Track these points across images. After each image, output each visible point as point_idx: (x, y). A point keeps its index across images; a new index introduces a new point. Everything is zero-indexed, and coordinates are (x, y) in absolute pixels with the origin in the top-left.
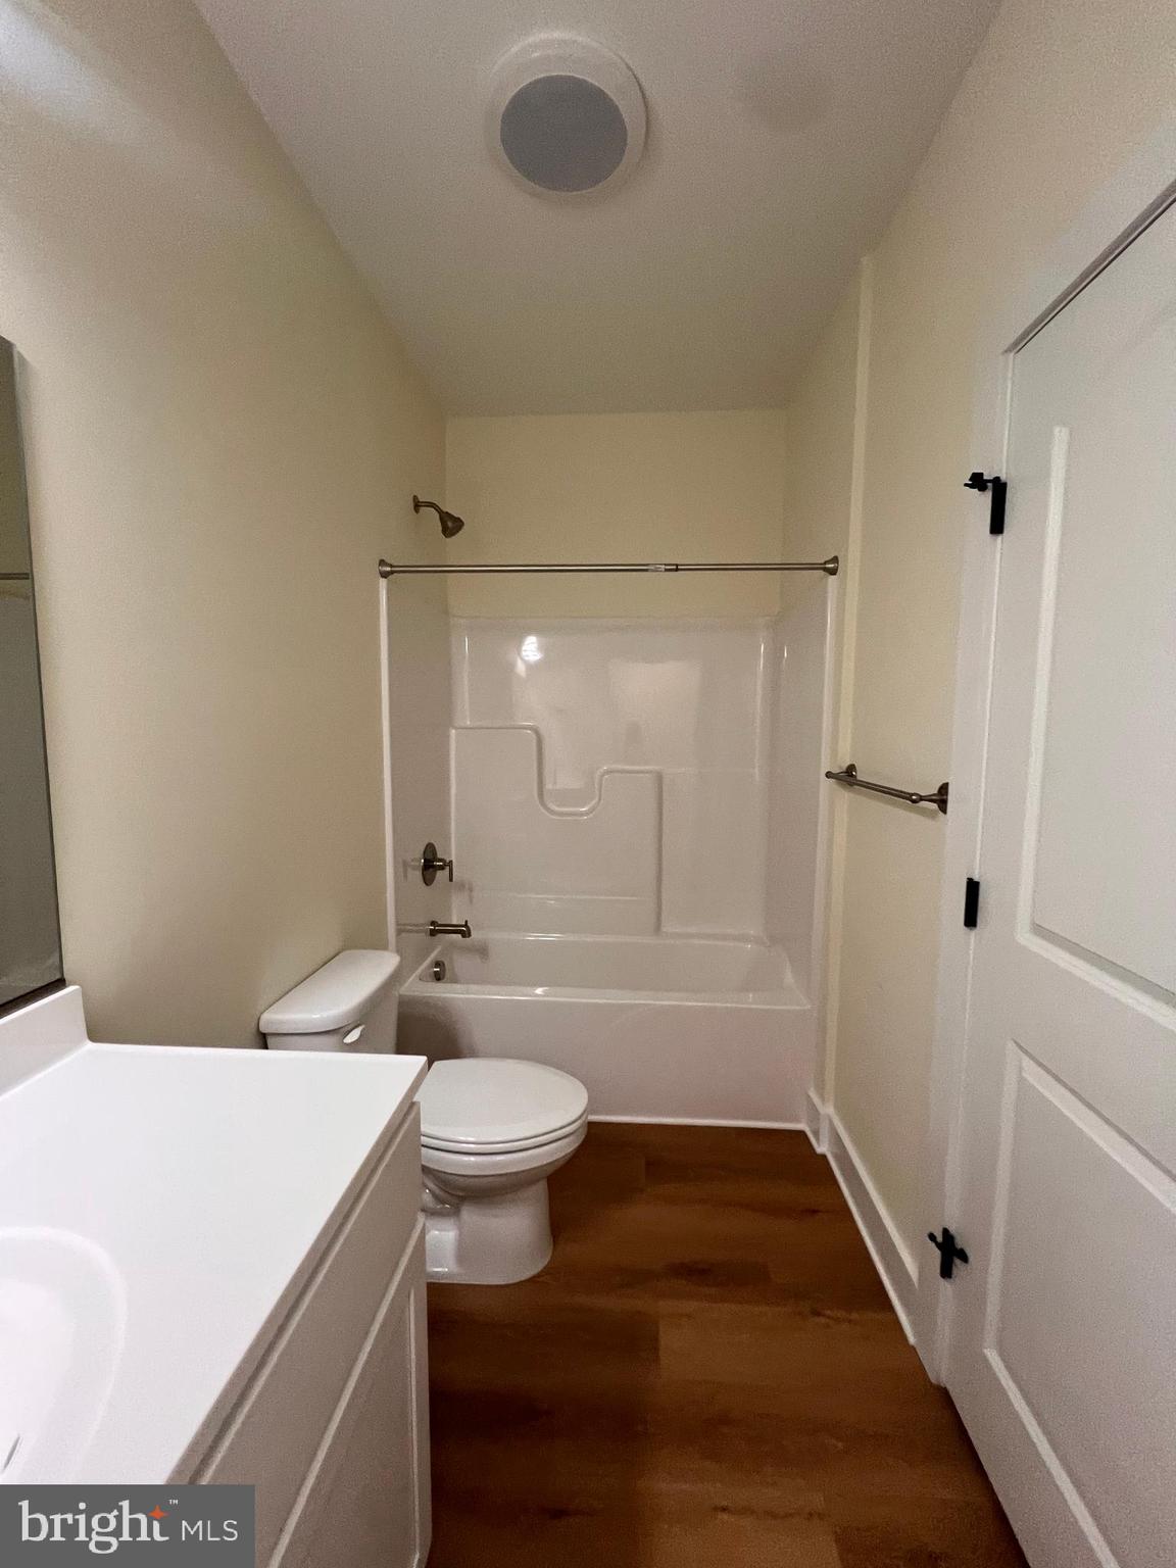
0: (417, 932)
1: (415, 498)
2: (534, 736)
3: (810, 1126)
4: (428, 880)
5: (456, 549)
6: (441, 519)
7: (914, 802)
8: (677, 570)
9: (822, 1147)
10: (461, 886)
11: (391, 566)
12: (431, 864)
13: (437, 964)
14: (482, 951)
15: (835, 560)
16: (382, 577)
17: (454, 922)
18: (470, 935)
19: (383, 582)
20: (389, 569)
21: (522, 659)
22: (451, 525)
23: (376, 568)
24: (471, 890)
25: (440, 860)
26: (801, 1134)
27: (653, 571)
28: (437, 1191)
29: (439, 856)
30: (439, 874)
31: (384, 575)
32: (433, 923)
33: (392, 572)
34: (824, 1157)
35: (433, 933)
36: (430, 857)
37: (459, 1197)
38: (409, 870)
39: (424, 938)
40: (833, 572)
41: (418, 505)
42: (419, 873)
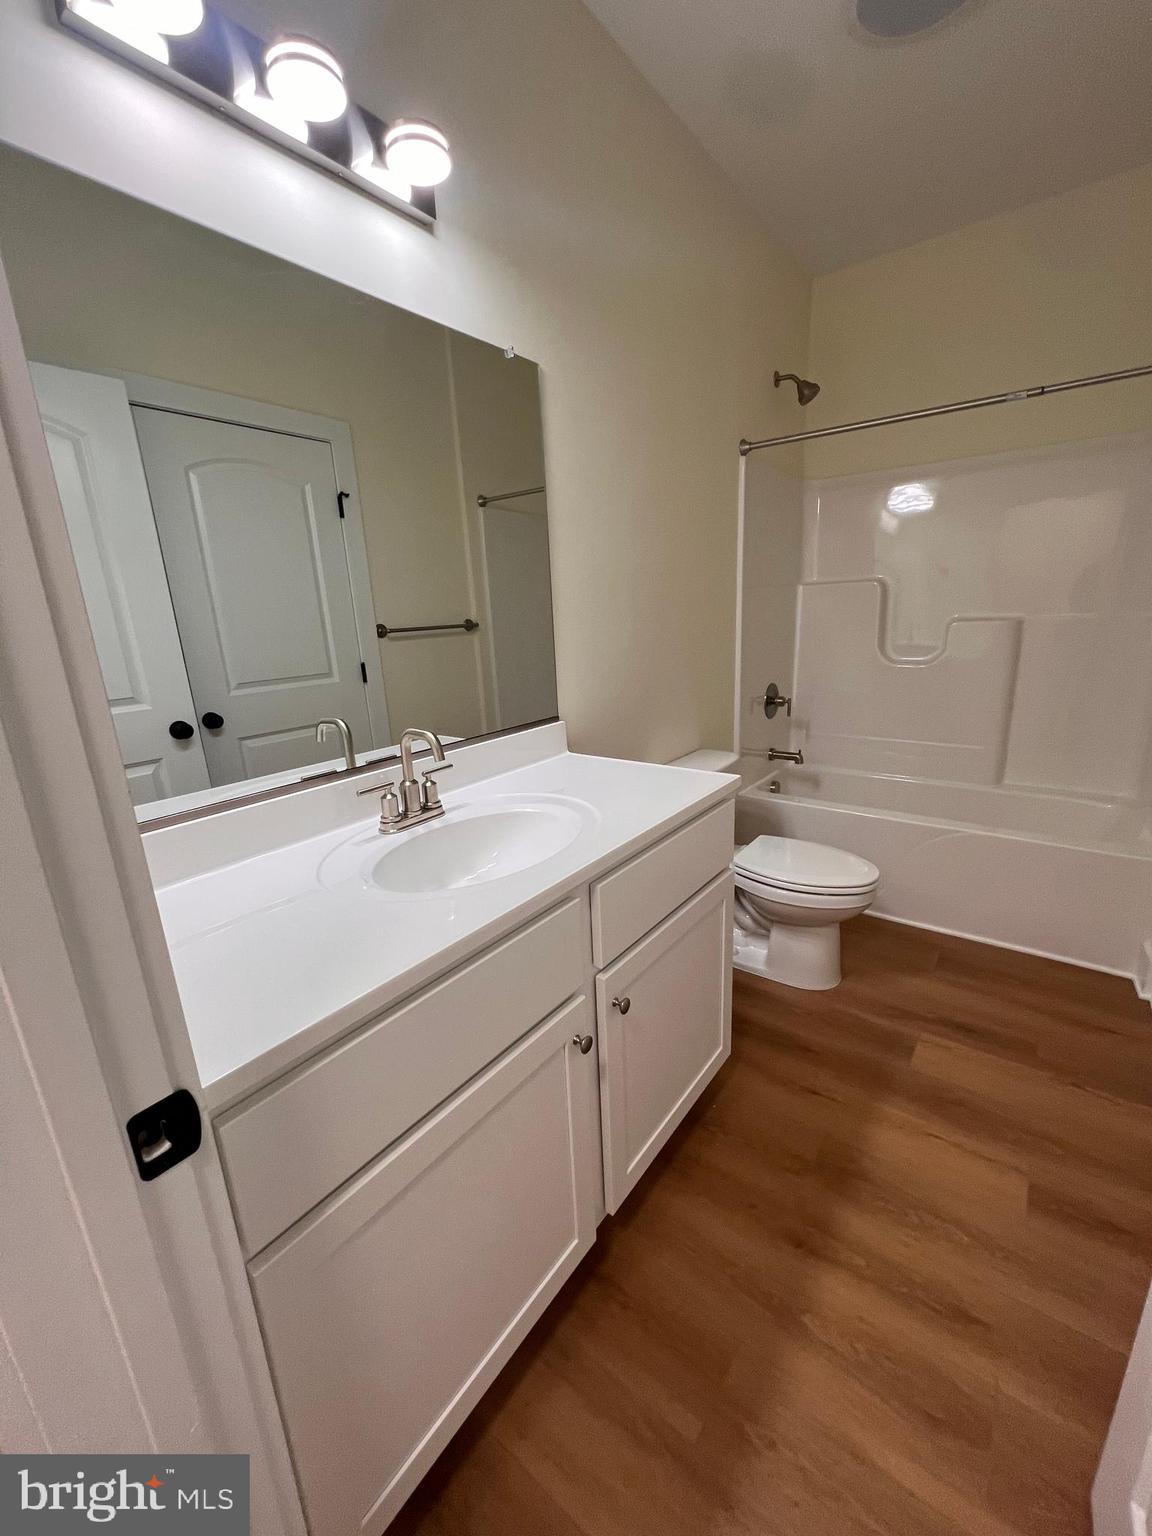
0: (758, 755)
1: (776, 373)
2: (879, 590)
4: (770, 715)
5: (816, 414)
6: (798, 388)
8: (1042, 393)
9: (1146, 995)
10: (799, 725)
11: (750, 444)
12: (773, 701)
13: (773, 783)
14: (814, 781)
16: (742, 455)
17: (792, 751)
18: (802, 763)
19: (743, 459)
20: (748, 447)
21: (888, 511)
22: (807, 391)
23: (736, 448)
24: (808, 729)
25: (780, 698)
26: (1130, 982)
27: (1011, 400)
28: (758, 917)
29: (781, 695)
30: (780, 709)
31: (744, 453)
32: (771, 750)
33: (751, 449)
34: (1146, 1003)
35: (771, 758)
36: (771, 695)
37: (772, 921)
38: (755, 704)
39: (764, 761)
41: (778, 379)
42: (762, 707)
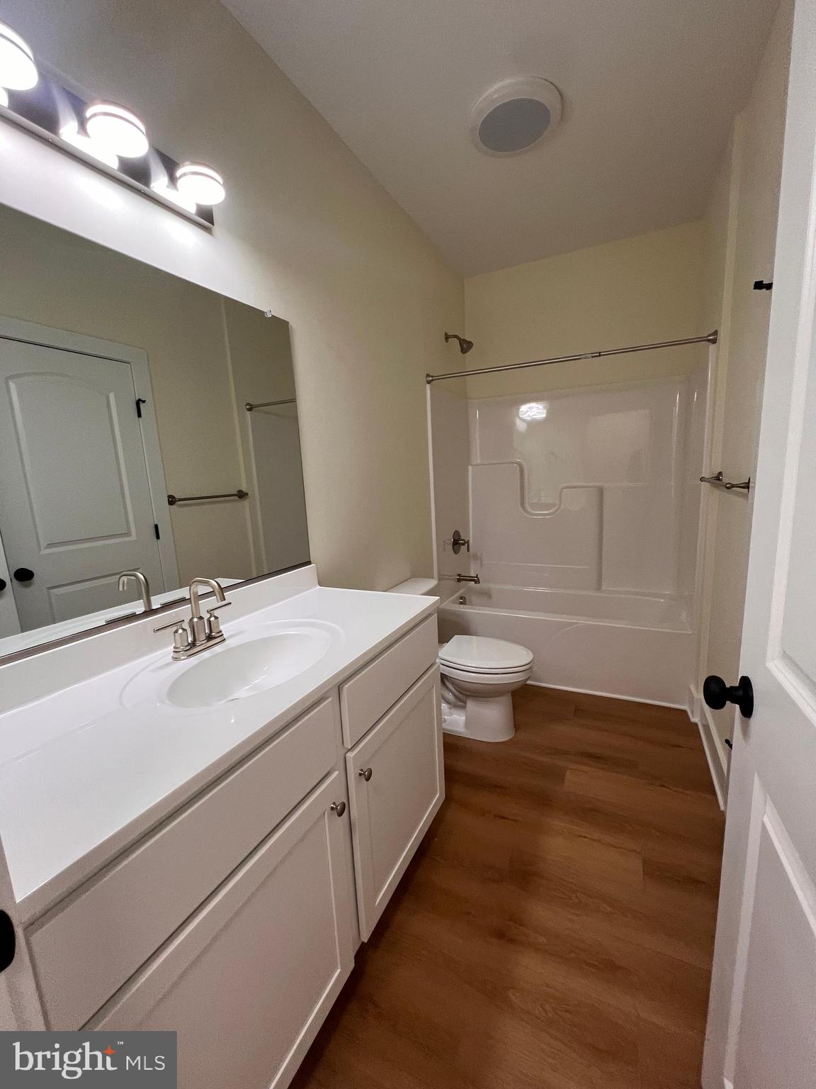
0: (450, 579)
1: (446, 334)
2: (518, 469)
3: (690, 708)
4: (456, 552)
5: (472, 360)
6: (460, 344)
7: (728, 488)
8: (600, 356)
9: (695, 719)
10: (476, 557)
11: (432, 377)
12: (458, 543)
13: (461, 598)
14: (487, 594)
15: (716, 333)
16: (428, 384)
17: (472, 576)
18: (479, 582)
19: (428, 387)
20: (431, 378)
21: (520, 418)
22: (466, 346)
23: (424, 379)
24: (481, 560)
25: (462, 540)
26: (685, 712)
27: (583, 359)
28: (457, 693)
29: (462, 538)
30: (462, 547)
31: (429, 382)
32: (459, 575)
33: (433, 380)
34: (696, 724)
35: (459, 580)
36: (457, 538)
37: (466, 695)
38: (446, 544)
39: (454, 583)
40: (714, 341)
41: (447, 337)
42: (451, 546)
